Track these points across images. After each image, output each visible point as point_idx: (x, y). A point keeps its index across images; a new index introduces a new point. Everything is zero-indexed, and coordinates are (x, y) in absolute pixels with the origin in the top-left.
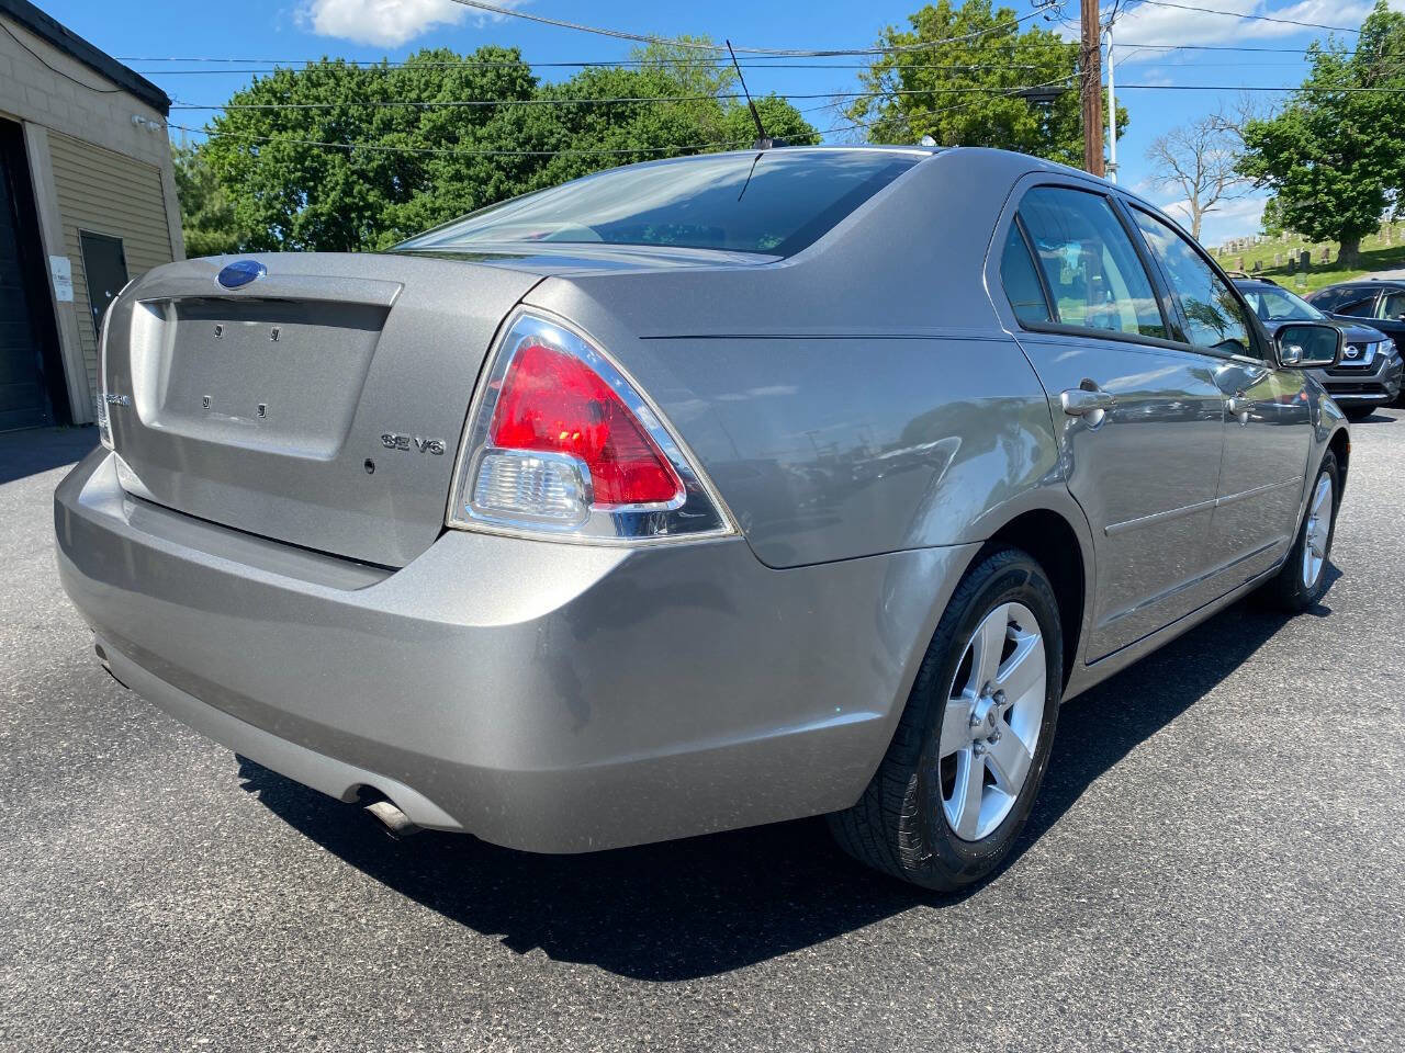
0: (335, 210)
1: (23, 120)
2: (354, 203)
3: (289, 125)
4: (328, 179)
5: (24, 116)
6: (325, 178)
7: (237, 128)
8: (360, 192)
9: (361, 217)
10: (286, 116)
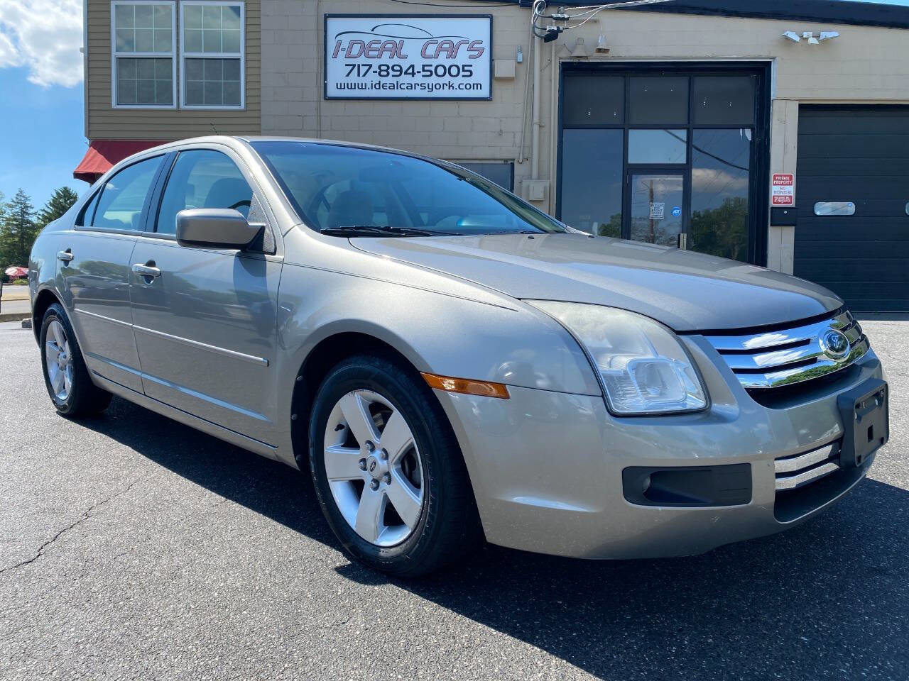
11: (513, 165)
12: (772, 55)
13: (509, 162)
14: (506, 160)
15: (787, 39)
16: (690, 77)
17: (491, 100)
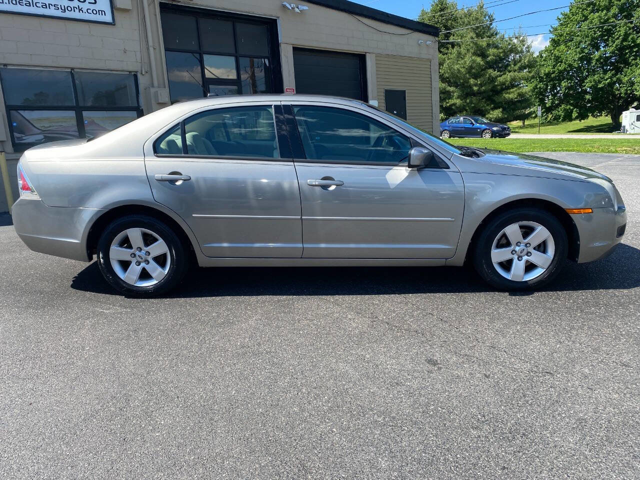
0: (617, 50)
1: (366, 53)
2: (629, 45)
3: (600, 9)
4: (616, 34)
5: (365, 51)
6: (614, 33)
7: (573, 15)
8: (632, 39)
9: (631, 52)
10: (599, 4)
11: (136, 76)
12: (278, 16)
13: (133, 73)
14: (130, 72)
15: (284, 6)
16: (234, 22)
17: (114, 25)
